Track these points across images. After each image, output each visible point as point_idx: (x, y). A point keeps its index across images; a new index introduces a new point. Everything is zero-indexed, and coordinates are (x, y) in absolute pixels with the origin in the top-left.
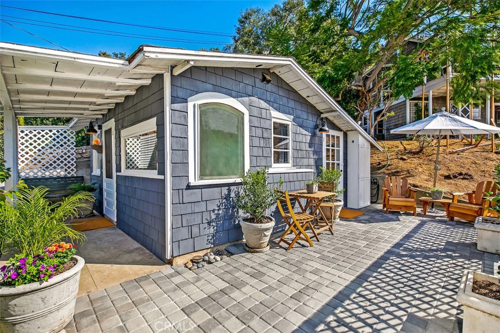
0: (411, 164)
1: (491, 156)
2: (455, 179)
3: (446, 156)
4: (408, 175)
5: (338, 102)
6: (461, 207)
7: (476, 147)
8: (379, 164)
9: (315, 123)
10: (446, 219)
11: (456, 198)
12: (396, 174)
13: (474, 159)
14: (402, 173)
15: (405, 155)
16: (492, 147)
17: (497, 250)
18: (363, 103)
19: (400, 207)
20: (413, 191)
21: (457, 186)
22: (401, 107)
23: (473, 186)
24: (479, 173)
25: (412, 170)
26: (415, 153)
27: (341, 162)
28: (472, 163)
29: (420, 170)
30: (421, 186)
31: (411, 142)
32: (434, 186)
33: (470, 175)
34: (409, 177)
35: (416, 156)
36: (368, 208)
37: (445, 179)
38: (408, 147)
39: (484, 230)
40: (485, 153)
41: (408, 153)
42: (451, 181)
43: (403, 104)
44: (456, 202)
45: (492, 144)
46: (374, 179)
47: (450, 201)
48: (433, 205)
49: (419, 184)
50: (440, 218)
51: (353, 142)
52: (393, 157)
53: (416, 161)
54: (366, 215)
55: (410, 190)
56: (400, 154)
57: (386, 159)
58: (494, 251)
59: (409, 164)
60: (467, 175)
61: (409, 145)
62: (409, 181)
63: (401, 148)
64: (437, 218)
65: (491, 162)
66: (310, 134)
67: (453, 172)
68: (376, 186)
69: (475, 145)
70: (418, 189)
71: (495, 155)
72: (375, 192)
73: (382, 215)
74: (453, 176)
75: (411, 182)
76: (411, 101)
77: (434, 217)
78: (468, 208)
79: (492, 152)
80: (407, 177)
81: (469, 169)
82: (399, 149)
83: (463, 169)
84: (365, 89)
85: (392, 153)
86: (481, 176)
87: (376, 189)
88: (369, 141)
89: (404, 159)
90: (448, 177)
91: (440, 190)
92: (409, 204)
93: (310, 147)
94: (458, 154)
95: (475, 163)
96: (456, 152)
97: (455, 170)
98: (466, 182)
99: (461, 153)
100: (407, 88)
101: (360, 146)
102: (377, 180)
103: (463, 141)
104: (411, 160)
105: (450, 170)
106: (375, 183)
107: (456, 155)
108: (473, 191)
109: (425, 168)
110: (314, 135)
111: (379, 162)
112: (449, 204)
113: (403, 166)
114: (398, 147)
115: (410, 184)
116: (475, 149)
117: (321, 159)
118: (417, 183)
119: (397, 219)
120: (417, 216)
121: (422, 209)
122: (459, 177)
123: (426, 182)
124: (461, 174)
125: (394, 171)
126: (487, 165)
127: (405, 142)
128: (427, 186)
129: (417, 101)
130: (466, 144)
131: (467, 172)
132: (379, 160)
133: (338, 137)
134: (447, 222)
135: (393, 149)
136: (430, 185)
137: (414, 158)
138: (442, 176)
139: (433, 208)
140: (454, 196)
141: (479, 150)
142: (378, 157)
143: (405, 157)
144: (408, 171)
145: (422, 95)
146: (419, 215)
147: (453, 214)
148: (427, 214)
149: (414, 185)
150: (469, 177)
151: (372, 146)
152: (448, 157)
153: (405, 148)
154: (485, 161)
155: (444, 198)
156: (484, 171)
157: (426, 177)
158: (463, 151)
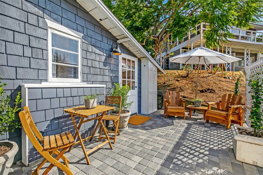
0: (182, 83)
1: (222, 79)
2: (206, 92)
3: (200, 79)
4: (180, 90)
5: (143, 46)
6: (214, 113)
7: (214, 74)
8: (165, 83)
9: (110, 47)
10: (203, 121)
11: (210, 106)
12: (174, 89)
13: (214, 81)
14: (177, 89)
15: (179, 78)
16: (222, 75)
17: (254, 162)
18: (157, 47)
19: (175, 113)
20: (183, 101)
21: (207, 97)
22: (178, 52)
23: (216, 96)
24: (218, 89)
25: (183, 87)
26: (184, 77)
27: (136, 80)
28: (214, 83)
29: (187, 87)
30: (187, 97)
31: (182, 71)
32: (196, 97)
33: (214, 90)
34: (181, 91)
35: (185, 79)
36: (155, 113)
37: (200, 92)
38: (180, 74)
39: (243, 141)
40: (219, 78)
41: (181, 77)
42: (204, 93)
43: (178, 50)
44: (210, 109)
45: (222, 73)
46: (160, 93)
47: (206, 108)
48: (195, 110)
49: (186, 96)
50: (200, 121)
51: (145, 66)
52: (173, 79)
53: (185, 81)
54: (152, 120)
55: (181, 101)
56: (177, 78)
57: (168, 80)
58: (251, 163)
59: (181, 83)
60: (212, 90)
61: (181, 72)
62: (181, 94)
63: (177, 74)
64: (198, 120)
65: (223, 83)
66: (105, 55)
67: (205, 88)
68: (161, 98)
69: (213, 73)
70: (186, 99)
71: (224, 79)
72: (160, 101)
73: (163, 119)
74: (205, 91)
75: (182, 95)
76: (182, 49)
77: (196, 120)
78: (219, 114)
79: (222, 77)
80: (180, 91)
81: (212, 86)
82: (176, 75)
83: (209, 87)
84: (158, 39)
85: (172, 77)
86: (219, 90)
87: (161, 99)
88: (156, 67)
89: (178, 81)
90: (202, 91)
91: (200, 100)
92: (180, 111)
93: (105, 66)
94: (206, 78)
95: (215, 83)
96: (205, 77)
97: (206, 87)
98: (211, 95)
99: (208, 77)
100: (180, 32)
101: (149, 69)
102: (161, 93)
103: (208, 71)
104: (182, 81)
105: (203, 87)
106: (161, 96)
107: (205, 79)
108: (220, 101)
109: (190, 86)
110: (109, 56)
111: (165, 82)
112: (205, 111)
113: (178, 85)
114: (175, 74)
115: (182, 96)
116: (214, 76)
117: (117, 77)
118: (185, 95)
119: (172, 123)
120: (186, 119)
121: (189, 113)
122: (208, 91)
123: (190, 95)
124: (209, 89)
125: (172, 87)
126: (221, 84)
127: (179, 71)
128: (191, 97)
129: (185, 50)
130: (210, 73)
131: (211, 88)
132: (165, 81)
133: (133, 62)
134: (204, 124)
135: (173, 75)
136: (193, 96)
137: (184, 80)
138: (199, 91)
139: (195, 112)
140: (209, 105)
141: (216, 76)
142: (164, 79)
143: (179, 79)
144: (180, 88)
145: (188, 46)
146: (187, 118)
147: (208, 118)
148: (192, 117)
149: (184, 96)
150: (213, 91)
151: (159, 71)
152: (202, 79)
153: (179, 74)
154: (220, 82)
155: (202, 105)
156: (220, 88)
157: (190, 91)
158: (208, 76)
